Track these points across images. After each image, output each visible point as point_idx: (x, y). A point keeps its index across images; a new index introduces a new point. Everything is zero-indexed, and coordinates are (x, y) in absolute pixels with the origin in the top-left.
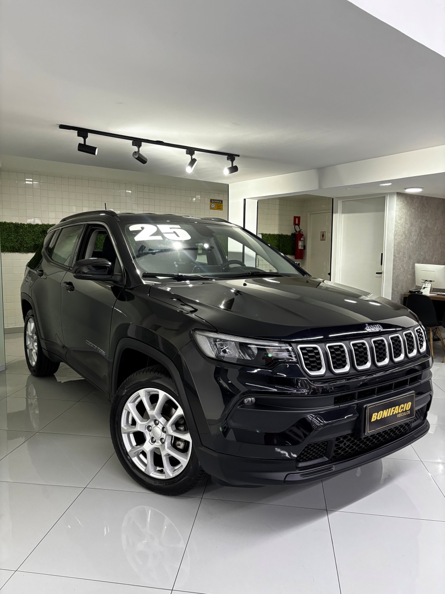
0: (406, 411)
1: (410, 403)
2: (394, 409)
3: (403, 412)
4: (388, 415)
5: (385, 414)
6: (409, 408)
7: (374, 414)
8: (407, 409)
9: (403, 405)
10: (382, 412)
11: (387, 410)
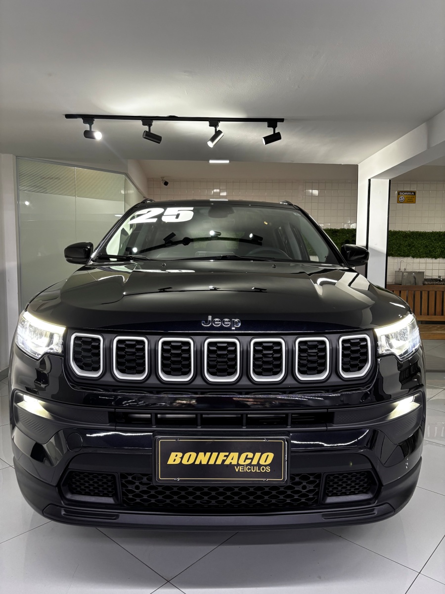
0: (259, 465)
1: (271, 456)
2: (227, 456)
3: (250, 464)
4: (212, 462)
5: (203, 458)
6: (269, 461)
7: (173, 455)
8: (262, 462)
9: (250, 455)
10: (194, 455)
11: (208, 454)
